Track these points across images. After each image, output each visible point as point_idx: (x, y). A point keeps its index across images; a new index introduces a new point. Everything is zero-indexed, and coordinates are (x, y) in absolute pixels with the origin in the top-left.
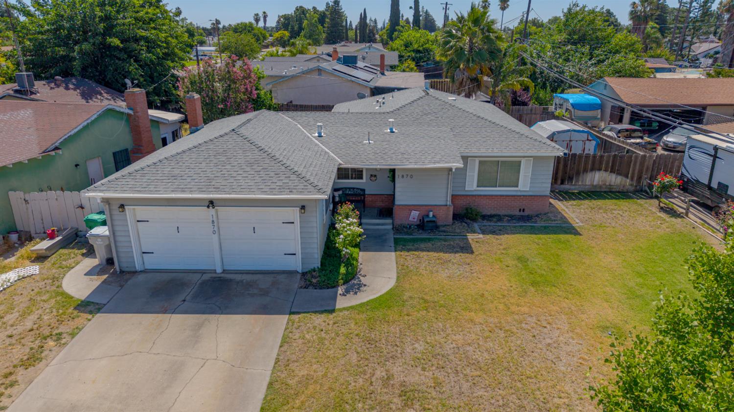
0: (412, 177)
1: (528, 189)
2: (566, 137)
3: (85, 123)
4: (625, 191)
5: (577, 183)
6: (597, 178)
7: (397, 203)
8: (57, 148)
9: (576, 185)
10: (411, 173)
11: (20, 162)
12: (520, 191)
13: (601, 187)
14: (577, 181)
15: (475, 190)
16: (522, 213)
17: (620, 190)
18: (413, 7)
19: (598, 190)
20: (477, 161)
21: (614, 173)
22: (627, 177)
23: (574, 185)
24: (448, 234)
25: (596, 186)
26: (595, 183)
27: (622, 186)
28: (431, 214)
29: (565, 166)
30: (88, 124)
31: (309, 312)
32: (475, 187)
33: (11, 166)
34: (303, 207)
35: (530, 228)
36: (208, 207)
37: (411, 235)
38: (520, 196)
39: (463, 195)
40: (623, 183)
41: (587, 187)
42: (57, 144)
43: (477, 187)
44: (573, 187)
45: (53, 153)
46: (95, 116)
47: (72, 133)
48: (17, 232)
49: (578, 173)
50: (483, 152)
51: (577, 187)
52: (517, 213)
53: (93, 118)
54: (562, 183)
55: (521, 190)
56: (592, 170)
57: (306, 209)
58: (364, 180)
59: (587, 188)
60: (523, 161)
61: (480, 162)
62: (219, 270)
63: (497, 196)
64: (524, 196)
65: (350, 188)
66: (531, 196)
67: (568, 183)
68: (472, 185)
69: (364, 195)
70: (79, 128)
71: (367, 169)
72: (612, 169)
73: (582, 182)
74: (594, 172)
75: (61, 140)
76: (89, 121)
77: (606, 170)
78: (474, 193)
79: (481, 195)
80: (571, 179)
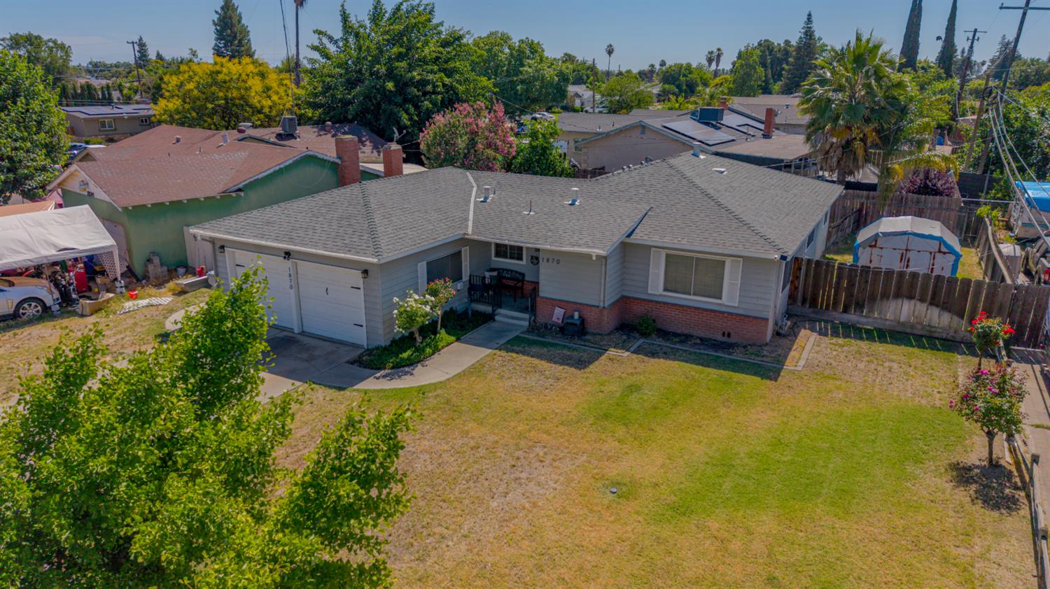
0: (558, 262)
1: (736, 305)
2: (901, 243)
3: (277, 168)
4: (958, 339)
5: (871, 315)
6: (904, 311)
7: (542, 294)
8: (240, 190)
9: (869, 317)
10: (558, 258)
11: (197, 199)
12: (724, 305)
13: (912, 327)
14: (871, 311)
15: (661, 295)
16: (725, 339)
17: (949, 337)
18: (943, 37)
19: (909, 330)
20: (663, 253)
21: (938, 306)
22: (962, 317)
23: (865, 316)
24: (587, 344)
25: (903, 324)
26: (902, 319)
27: (952, 331)
28: (576, 315)
29: (851, 284)
30: (281, 169)
31: (319, 384)
32: (660, 291)
33: (186, 202)
34: (366, 272)
35: (705, 357)
36: (285, 258)
37: (543, 337)
38: (724, 313)
39: (644, 300)
40: (954, 325)
41: (888, 323)
42: (240, 186)
43: (665, 290)
44: (864, 320)
45: (234, 195)
46: (291, 162)
47: (260, 176)
48: (186, 267)
49: (873, 299)
50: (668, 241)
51: (871, 320)
52: (720, 338)
53: (287, 164)
54: (846, 310)
55: (727, 304)
56: (898, 295)
57: (369, 273)
58: (524, 262)
59: (887, 325)
60: (728, 261)
61: (668, 256)
62: (296, 331)
63: (690, 307)
64: (729, 313)
65: (507, 270)
66: (741, 315)
67: (855, 311)
68: (656, 285)
69: (523, 281)
70: (268, 172)
71: (527, 248)
72: (933, 298)
73: (880, 314)
74: (900, 301)
75: (247, 182)
76: (282, 166)
77: (922, 300)
78: (660, 299)
79: (667, 304)
80: (859, 306)
